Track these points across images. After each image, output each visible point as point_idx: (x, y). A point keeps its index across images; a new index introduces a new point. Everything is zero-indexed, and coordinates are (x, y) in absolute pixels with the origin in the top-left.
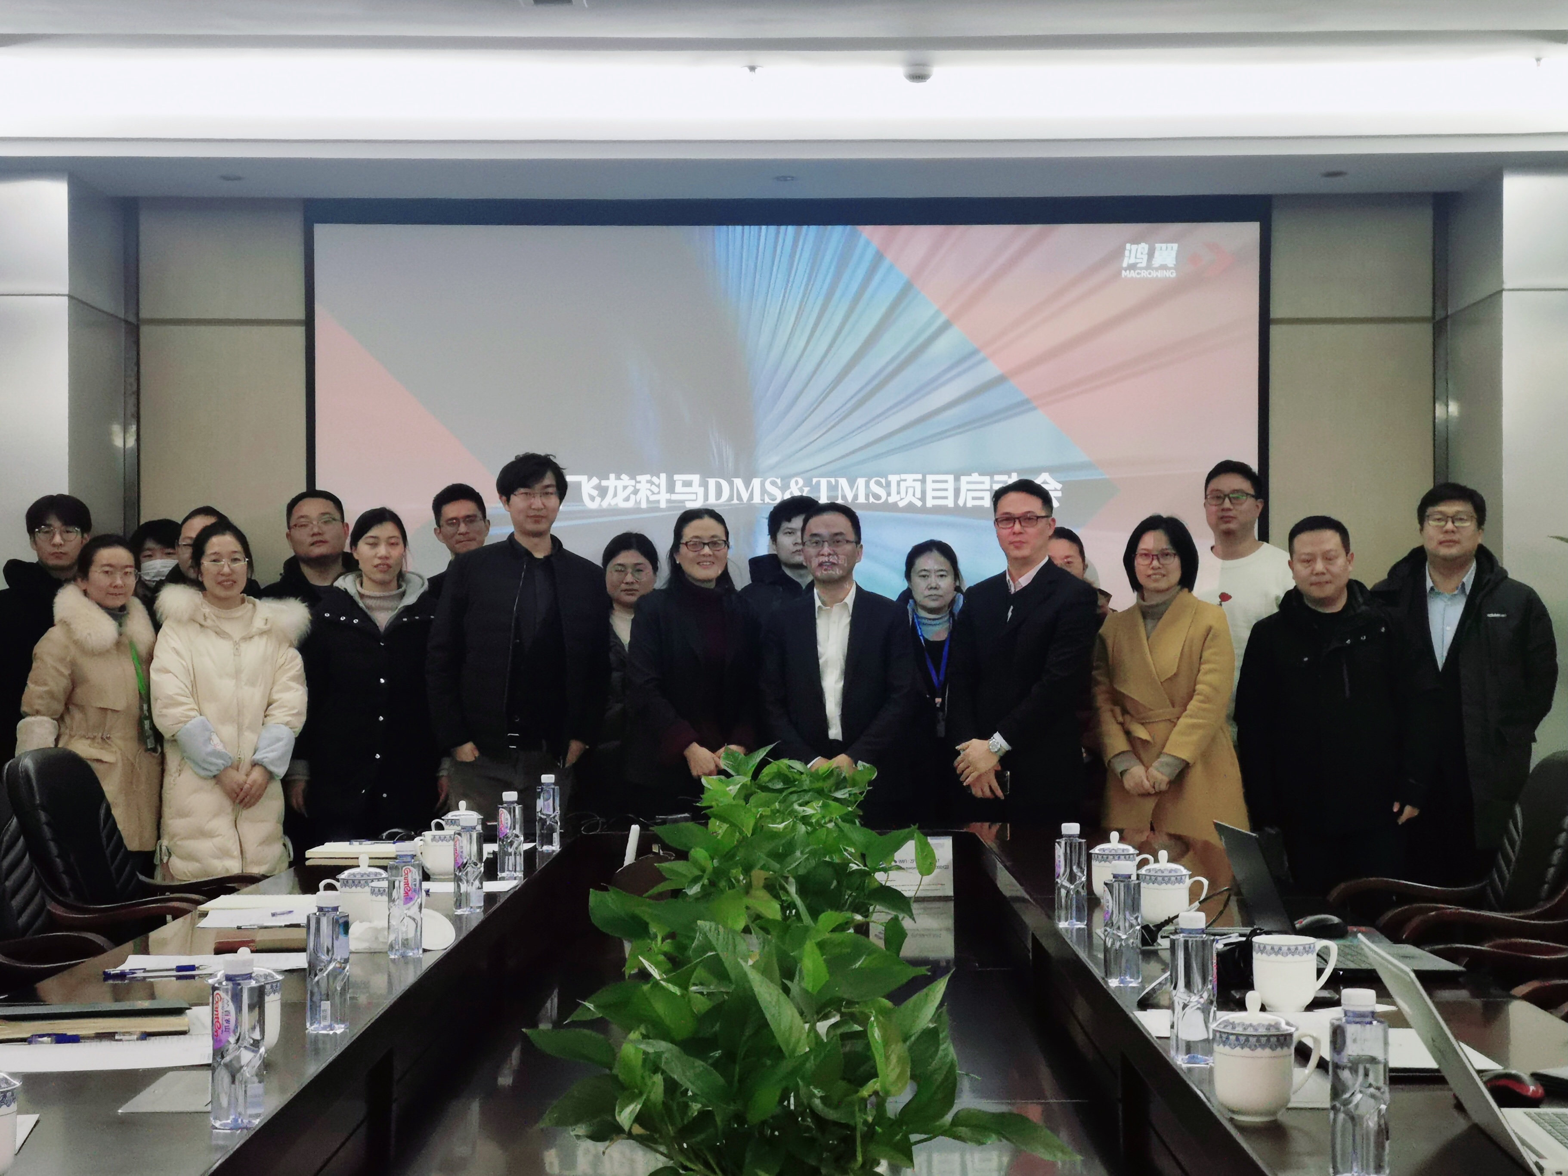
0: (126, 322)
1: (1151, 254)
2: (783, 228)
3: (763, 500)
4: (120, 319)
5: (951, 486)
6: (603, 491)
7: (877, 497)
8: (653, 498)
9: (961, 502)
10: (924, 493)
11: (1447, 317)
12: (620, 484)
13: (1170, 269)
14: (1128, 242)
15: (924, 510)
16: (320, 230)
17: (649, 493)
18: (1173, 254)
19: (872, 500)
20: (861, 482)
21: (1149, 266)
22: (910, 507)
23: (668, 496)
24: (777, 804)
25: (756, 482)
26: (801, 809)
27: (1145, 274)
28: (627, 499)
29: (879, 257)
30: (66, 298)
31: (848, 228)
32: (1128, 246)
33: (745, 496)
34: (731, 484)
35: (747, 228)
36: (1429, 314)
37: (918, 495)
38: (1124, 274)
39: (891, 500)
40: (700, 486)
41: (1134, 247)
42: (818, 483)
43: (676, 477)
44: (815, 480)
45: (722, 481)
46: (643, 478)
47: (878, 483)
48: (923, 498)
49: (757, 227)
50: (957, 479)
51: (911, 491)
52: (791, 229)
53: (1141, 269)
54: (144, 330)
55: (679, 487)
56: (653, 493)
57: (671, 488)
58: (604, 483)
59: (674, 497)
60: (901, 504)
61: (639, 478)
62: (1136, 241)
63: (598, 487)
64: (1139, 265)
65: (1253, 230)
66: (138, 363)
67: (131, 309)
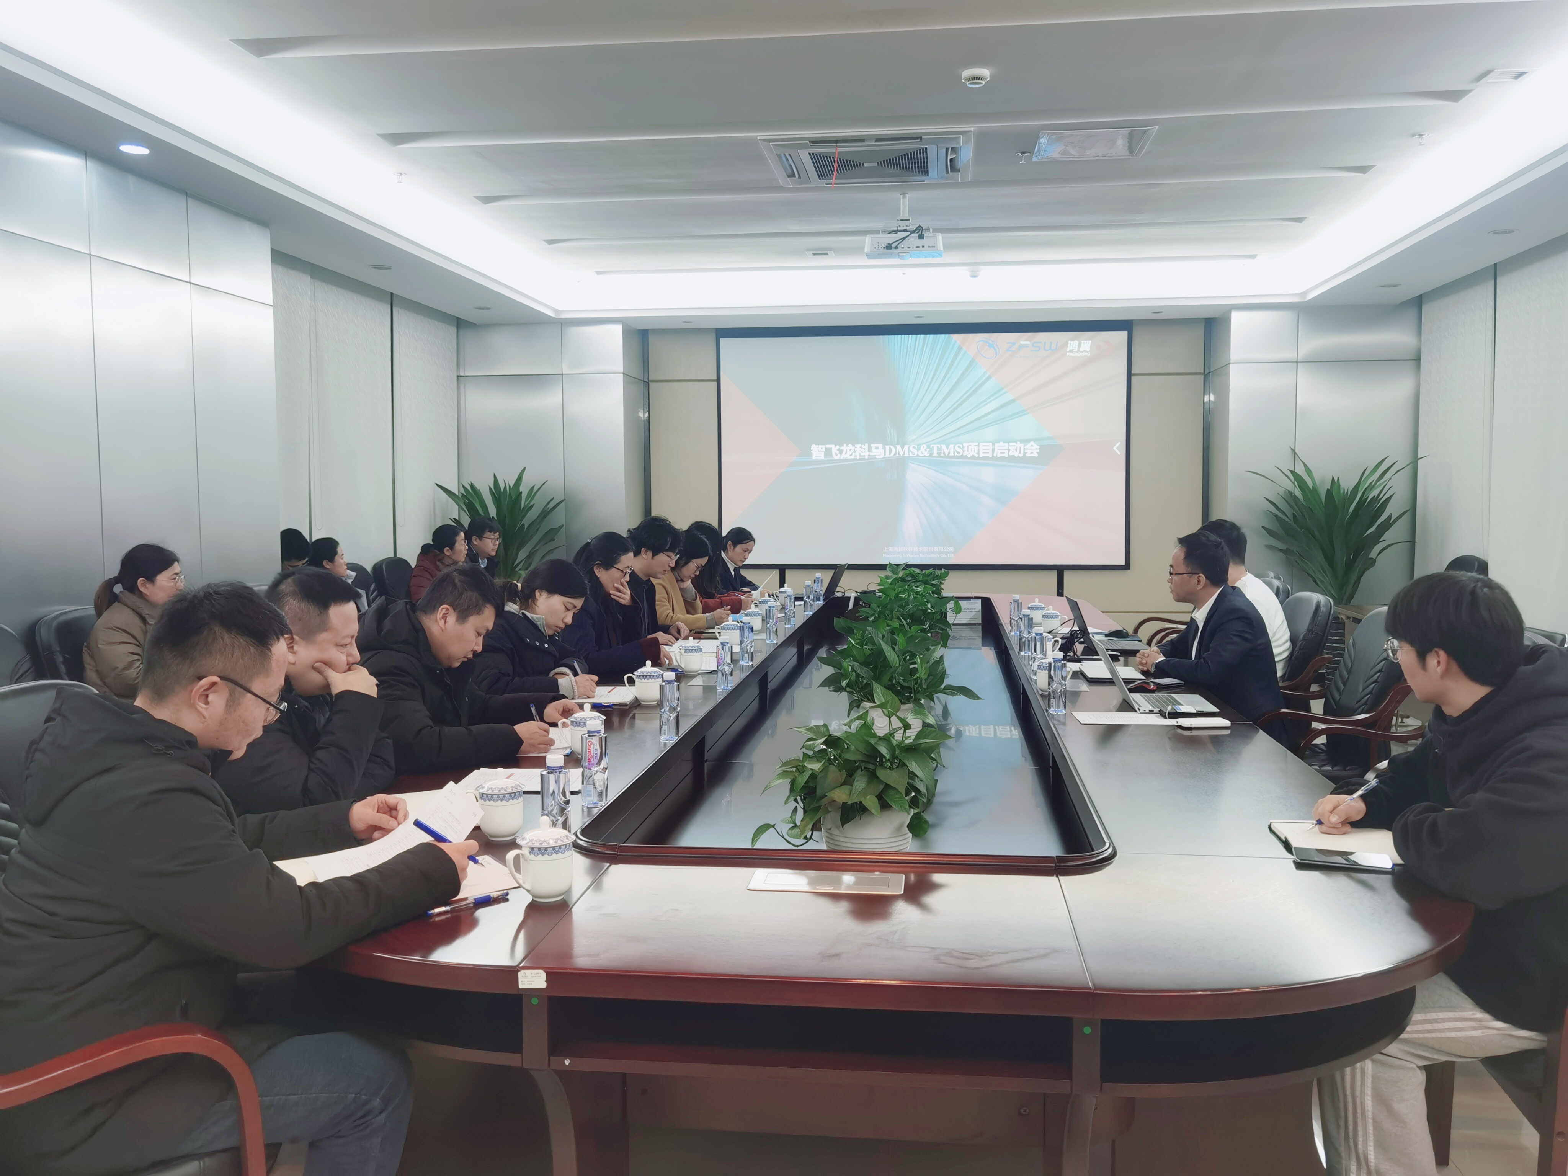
0: (644, 381)
1: (1079, 345)
2: (919, 336)
3: (909, 455)
4: (641, 380)
5: (991, 447)
6: (841, 452)
7: (958, 453)
8: (862, 454)
9: (995, 455)
10: (979, 450)
11: (1210, 372)
12: (848, 448)
13: (1088, 352)
14: (1069, 340)
15: (979, 458)
16: (722, 340)
17: (861, 452)
18: (1089, 345)
19: (956, 454)
20: (951, 446)
21: (1079, 351)
22: (973, 457)
23: (869, 453)
24: (906, 587)
25: (906, 447)
26: (915, 588)
27: (1076, 354)
28: (851, 455)
29: (960, 348)
30: (622, 374)
31: (947, 335)
32: (1069, 342)
33: (902, 454)
34: (896, 448)
35: (903, 336)
36: (1203, 372)
37: (977, 452)
38: (1067, 354)
39: (964, 454)
40: (882, 449)
41: (1072, 342)
42: (933, 447)
43: (872, 445)
44: (931, 446)
45: (891, 446)
46: (858, 446)
47: (959, 447)
48: (978, 453)
49: (907, 336)
50: (993, 445)
51: (973, 450)
52: (922, 336)
53: (1075, 352)
54: (650, 384)
55: (873, 449)
56: (862, 452)
57: (870, 450)
58: (841, 448)
59: (871, 454)
60: (969, 456)
61: (856, 446)
62: (1072, 340)
63: (839, 450)
64: (1074, 351)
65: (1124, 334)
66: (649, 399)
67: (646, 377)
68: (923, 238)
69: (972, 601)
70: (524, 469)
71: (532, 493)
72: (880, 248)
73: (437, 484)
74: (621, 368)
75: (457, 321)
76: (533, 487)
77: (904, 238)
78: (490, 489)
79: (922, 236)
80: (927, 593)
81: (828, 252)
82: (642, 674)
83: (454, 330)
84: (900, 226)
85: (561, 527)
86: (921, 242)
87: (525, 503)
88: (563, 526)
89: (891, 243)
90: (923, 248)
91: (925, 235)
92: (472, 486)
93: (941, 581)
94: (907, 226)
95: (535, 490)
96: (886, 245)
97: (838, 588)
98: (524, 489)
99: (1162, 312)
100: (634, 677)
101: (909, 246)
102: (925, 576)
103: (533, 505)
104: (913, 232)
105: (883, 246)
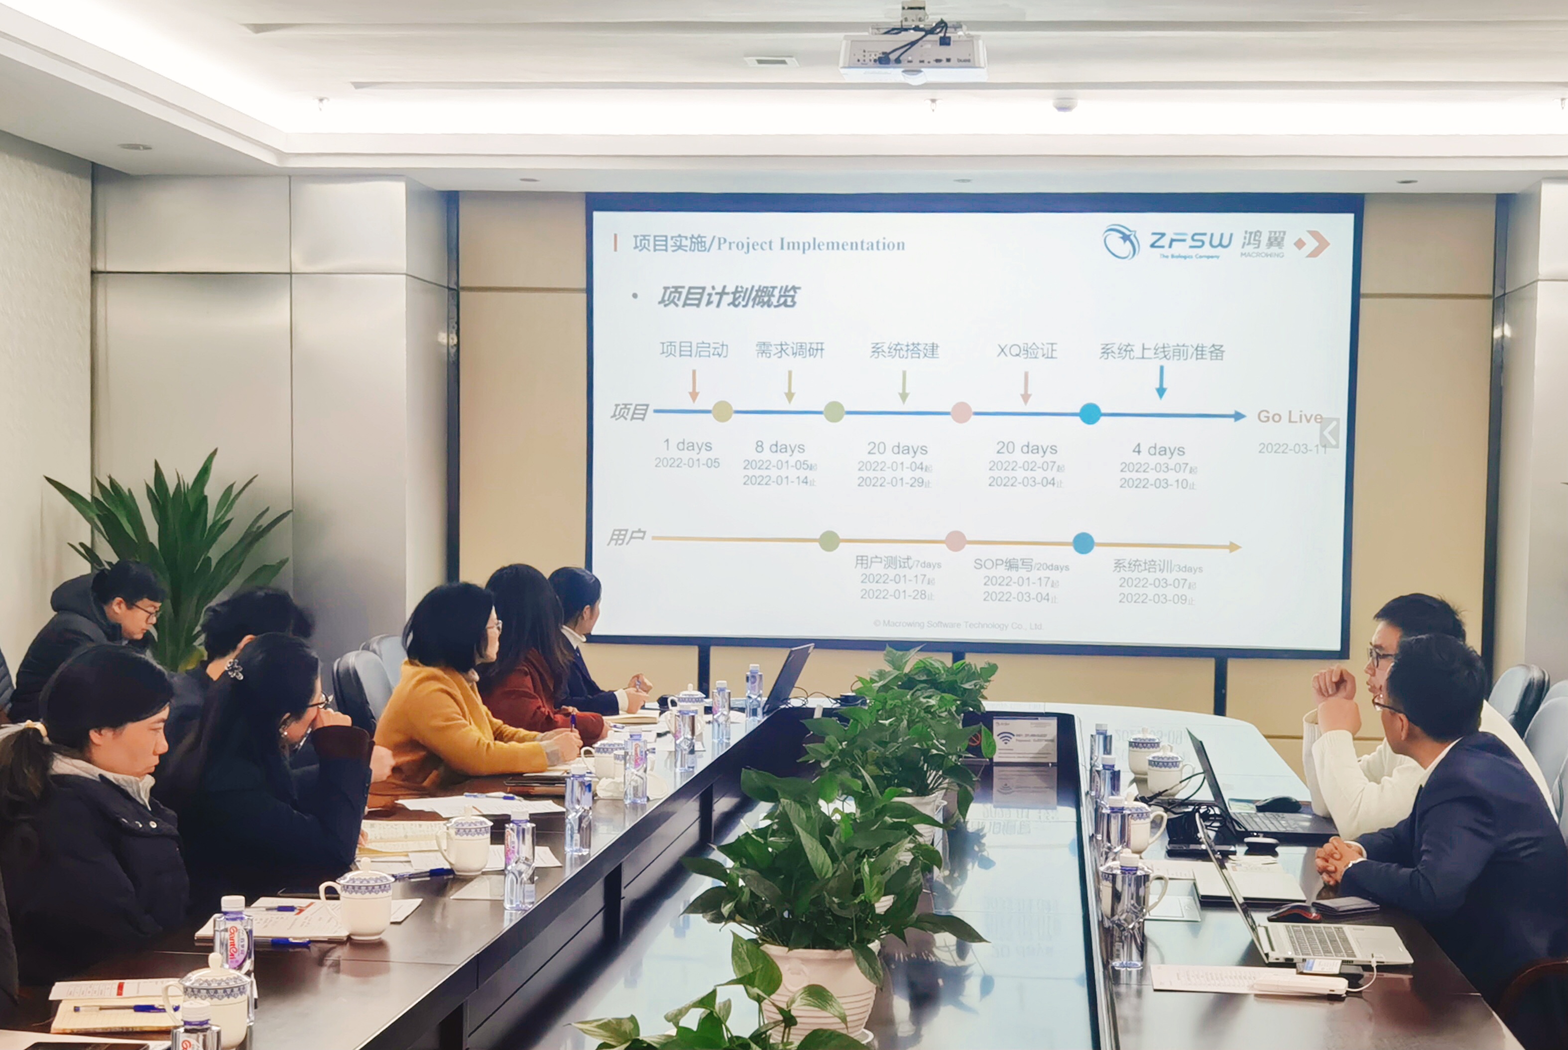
0: (449, 289)
4: (444, 287)
11: (1504, 294)
16: (598, 217)
26: (924, 700)
30: (405, 276)
36: (1491, 292)
54: (463, 294)
65: (1348, 219)
66: (458, 323)
67: (454, 279)
68: (949, 44)
69: (1041, 720)
70: (216, 451)
71: (228, 498)
72: (867, 61)
73: (48, 479)
74: (401, 263)
75: (93, 171)
76: (231, 486)
77: (913, 44)
78: (148, 486)
79: (947, 41)
80: (946, 711)
81: (787, 60)
82: (351, 883)
83: (86, 185)
84: (906, 20)
85: (283, 563)
86: (944, 52)
87: (215, 516)
88: (286, 560)
89: (888, 51)
90: (948, 64)
91: (952, 39)
92: (112, 482)
93: (982, 684)
94: (920, 20)
95: (235, 491)
96: (878, 55)
97: (794, 689)
98: (213, 491)
99: (1415, 182)
100: (338, 888)
101: (922, 59)
102: (952, 674)
103: (229, 522)
104: (931, 31)
105: (873, 57)
